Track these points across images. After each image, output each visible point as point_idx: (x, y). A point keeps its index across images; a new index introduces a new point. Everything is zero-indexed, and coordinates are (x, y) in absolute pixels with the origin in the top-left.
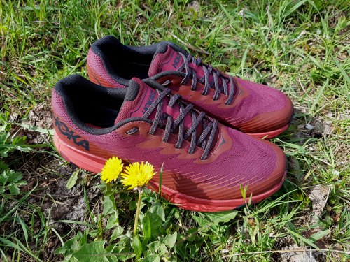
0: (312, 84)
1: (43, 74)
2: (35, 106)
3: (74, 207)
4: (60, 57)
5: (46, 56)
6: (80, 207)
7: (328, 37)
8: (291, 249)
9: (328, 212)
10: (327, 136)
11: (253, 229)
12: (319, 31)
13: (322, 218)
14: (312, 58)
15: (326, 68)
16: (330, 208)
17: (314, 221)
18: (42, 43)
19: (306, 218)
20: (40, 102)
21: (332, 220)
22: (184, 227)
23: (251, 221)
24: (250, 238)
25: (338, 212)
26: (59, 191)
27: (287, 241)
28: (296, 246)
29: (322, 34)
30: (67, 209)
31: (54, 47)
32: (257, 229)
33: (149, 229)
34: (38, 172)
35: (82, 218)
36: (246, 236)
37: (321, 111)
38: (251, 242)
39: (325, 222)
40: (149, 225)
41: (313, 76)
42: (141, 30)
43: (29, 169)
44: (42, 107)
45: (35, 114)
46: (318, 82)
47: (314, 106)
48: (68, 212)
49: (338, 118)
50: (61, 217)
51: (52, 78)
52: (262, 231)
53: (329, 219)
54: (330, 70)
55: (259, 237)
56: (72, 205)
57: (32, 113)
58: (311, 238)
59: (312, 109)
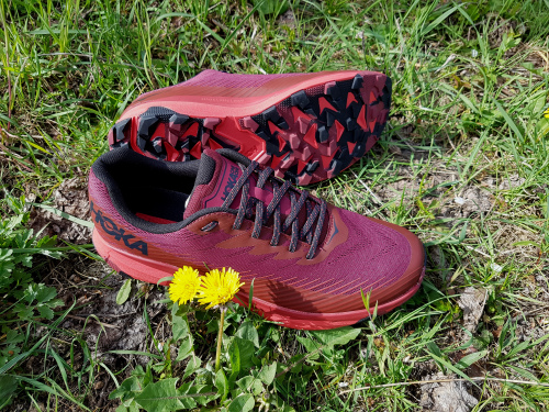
0: (464, 136)
1: (69, 132)
2: (63, 183)
3: (129, 330)
4: (93, 107)
5: (73, 106)
6: (137, 330)
7: (487, 62)
8: (434, 378)
9: (485, 324)
10: (486, 213)
11: (382, 353)
12: (475, 53)
13: (477, 333)
14: (463, 97)
15: (484, 112)
16: (488, 319)
17: (465, 337)
18: (64, 84)
19: (456, 334)
20: (68, 176)
21: (491, 335)
22: (286, 353)
23: (379, 341)
24: (377, 365)
25: (500, 324)
26: (106, 308)
27: (428, 367)
28: (440, 374)
29: (479, 57)
30: (119, 334)
31: (84, 93)
32: (387, 352)
33: (238, 360)
34: (73, 281)
35: (141, 346)
36: (372, 362)
37: (479, 176)
38: (379, 371)
39: (482, 339)
40: (238, 355)
41: (465, 125)
42: (212, 61)
43: (59, 277)
44: (73, 184)
45: (63, 195)
46: (473, 132)
47: (466, 169)
48: (121, 338)
49: (501, 187)
50: (110, 345)
51: (82, 138)
52: (393, 355)
53: (487, 334)
54: (489, 113)
55: (390, 363)
56: (125, 328)
57: (58, 194)
58: (461, 363)
59: (464, 173)
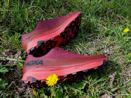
0: (105, 36)
1: (7, 37)
2: (5, 50)
3: (26, 90)
4: (13, 30)
5: (7, 30)
6: (29, 89)
7: (108, 19)
8: (105, 95)
10: (112, 54)
11: (92, 90)
12: (105, 17)
13: (113, 83)
14: (104, 27)
15: (109, 31)
16: (115, 80)
17: (110, 85)
18: (4, 24)
19: (108, 84)
20: (7, 48)
22: (68, 93)
23: (91, 87)
24: (91, 93)
25: (118, 81)
26: (19, 84)
27: (103, 93)
28: (106, 94)
30: (24, 91)
31: (10, 26)
32: (93, 90)
34: (9, 77)
35: (30, 94)
37: (109, 46)
38: (91, 95)
39: (114, 85)
41: (105, 34)
42: (44, 18)
43: (5, 76)
44: (8, 51)
45: (6, 54)
46: (107, 35)
48: (24, 92)
49: (114, 48)
50: (22, 94)
51: (10, 38)
52: (95, 90)
53: (115, 83)
54: (110, 31)
55: (95, 93)
56: (25, 89)
57: (4, 53)
58: (111, 91)
59: (106, 45)
